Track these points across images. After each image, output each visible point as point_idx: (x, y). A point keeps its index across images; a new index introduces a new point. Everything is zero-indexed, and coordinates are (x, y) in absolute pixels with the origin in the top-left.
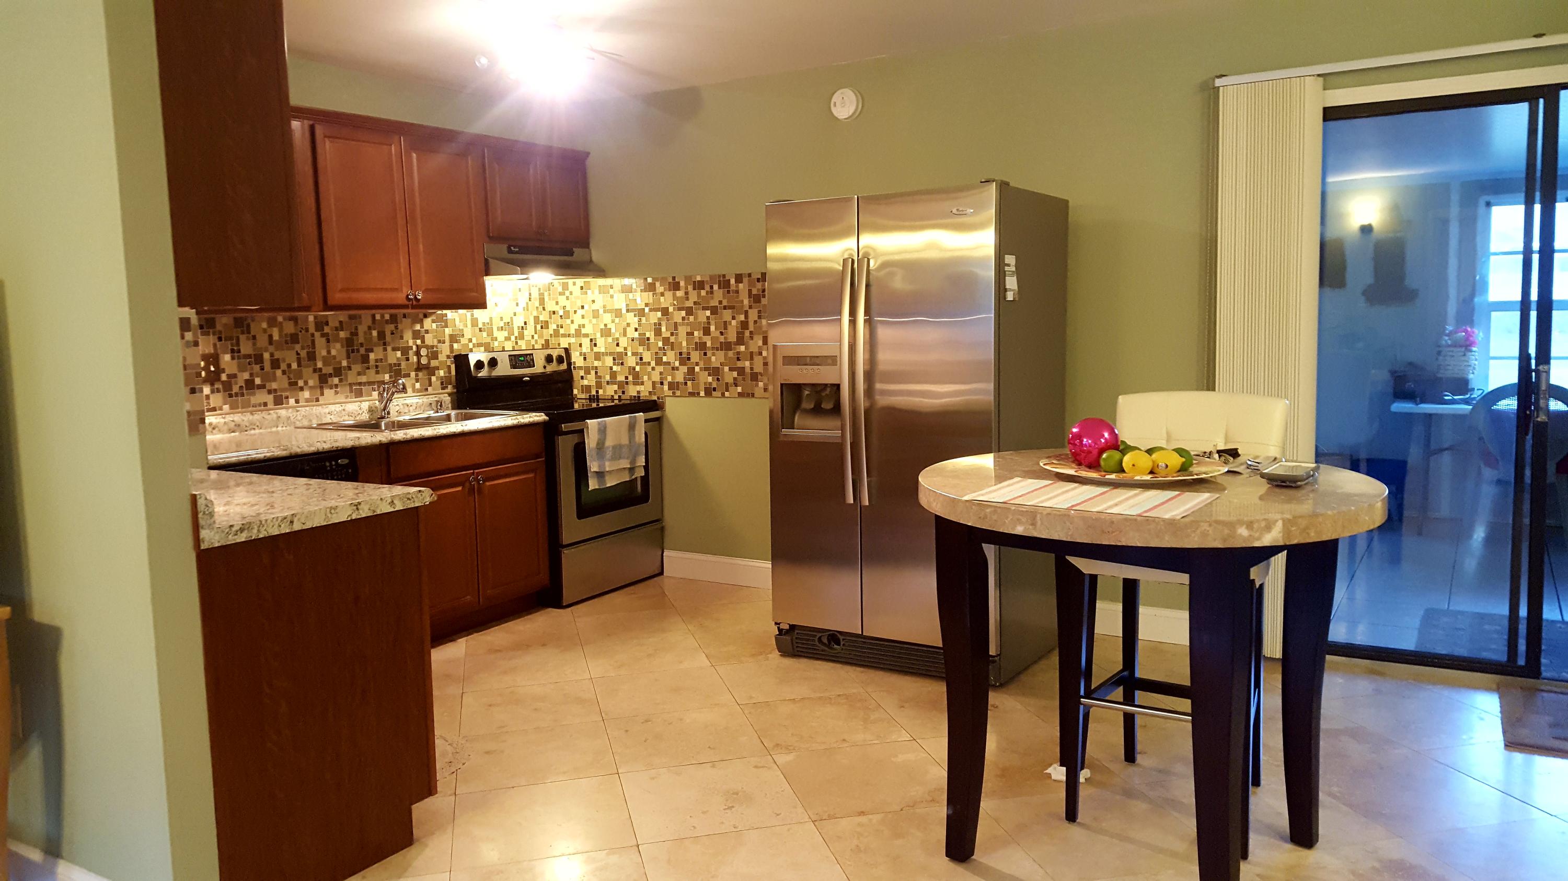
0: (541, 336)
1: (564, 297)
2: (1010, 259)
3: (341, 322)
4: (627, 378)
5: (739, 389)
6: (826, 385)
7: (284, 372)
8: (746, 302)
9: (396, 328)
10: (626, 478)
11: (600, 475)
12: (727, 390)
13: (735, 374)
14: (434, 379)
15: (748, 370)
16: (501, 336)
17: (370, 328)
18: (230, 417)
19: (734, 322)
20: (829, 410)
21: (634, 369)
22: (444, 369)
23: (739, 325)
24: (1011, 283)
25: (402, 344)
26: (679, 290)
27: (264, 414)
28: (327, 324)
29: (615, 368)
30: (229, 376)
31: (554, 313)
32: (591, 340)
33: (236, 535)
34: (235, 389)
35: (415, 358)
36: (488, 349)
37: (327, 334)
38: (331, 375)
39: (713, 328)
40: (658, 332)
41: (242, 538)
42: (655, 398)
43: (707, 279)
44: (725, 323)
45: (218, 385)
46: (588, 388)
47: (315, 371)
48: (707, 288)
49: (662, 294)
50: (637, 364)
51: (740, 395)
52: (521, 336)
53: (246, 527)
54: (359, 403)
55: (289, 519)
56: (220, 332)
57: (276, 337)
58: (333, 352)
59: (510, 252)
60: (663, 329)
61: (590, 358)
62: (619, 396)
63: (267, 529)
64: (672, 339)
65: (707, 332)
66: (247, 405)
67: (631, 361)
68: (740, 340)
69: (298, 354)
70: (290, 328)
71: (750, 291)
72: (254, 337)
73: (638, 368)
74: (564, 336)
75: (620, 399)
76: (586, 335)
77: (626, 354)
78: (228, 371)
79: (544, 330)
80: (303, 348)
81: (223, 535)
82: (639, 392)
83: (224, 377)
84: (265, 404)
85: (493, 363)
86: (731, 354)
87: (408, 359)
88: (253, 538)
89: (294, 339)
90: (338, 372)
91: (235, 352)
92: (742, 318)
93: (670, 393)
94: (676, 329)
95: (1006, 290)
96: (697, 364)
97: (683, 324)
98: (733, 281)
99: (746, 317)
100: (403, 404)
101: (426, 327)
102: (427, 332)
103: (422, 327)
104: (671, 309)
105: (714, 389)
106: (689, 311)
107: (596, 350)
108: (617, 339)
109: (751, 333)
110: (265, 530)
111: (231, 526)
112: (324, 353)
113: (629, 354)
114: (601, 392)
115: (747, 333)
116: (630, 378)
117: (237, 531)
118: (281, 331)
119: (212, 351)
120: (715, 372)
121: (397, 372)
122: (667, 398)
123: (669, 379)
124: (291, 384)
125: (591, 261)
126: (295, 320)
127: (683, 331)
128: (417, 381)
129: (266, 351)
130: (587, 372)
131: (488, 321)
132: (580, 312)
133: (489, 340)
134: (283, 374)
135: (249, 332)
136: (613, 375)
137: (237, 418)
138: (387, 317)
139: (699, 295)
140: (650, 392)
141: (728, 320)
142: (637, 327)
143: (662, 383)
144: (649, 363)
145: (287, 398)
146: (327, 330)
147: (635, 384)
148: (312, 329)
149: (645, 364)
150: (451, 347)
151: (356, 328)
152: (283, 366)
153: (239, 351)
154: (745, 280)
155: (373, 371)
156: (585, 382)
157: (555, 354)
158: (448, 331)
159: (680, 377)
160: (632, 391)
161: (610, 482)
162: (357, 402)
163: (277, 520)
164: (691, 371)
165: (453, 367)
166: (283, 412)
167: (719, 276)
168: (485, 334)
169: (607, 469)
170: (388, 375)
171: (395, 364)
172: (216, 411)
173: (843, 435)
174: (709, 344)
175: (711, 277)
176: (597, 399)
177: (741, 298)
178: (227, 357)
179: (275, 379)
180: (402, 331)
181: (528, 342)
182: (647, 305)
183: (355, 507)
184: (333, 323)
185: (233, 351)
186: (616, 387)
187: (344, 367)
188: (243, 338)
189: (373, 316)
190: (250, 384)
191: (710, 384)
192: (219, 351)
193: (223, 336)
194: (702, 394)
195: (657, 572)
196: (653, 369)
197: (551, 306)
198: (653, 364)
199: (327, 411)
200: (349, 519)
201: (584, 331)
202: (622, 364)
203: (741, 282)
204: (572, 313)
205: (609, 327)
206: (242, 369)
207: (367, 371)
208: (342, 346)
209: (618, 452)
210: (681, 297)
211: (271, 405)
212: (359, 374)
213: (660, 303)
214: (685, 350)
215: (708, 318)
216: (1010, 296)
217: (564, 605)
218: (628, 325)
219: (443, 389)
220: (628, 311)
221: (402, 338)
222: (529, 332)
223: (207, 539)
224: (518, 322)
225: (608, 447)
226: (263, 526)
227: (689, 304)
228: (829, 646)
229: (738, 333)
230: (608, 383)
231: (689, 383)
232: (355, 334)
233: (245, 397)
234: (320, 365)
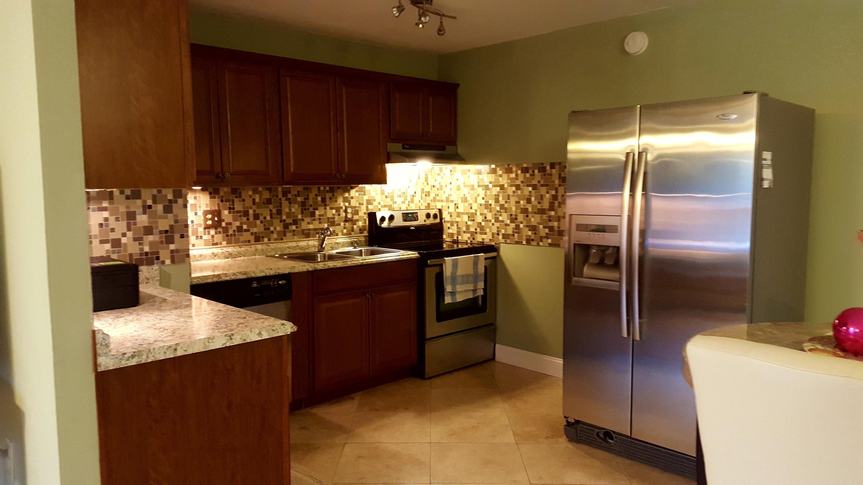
0: (425, 201)
1: (440, 177)
2: (767, 155)
3: (298, 191)
4: (476, 229)
5: (550, 241)
6: (608, 247)
7: (262, 222)
8: (557, 182)
9: (333, 195)
10: (470, 296)
11: (453, 293)
12: (541, 241)
13: (547, 230)
14: (355, 227)
15: (556, 229)
16: (399, 200)
17: (316, 195)
18: (226, 249)
19: (548, 196)
20: (611, 265)
21: (481, 223)
22: (362, 222)
23: (551, 198)
24: (768, 174)
25: (336, 205)
26: (512, 173)
27: (248, 248)
28: (290, 192)
29: (469, 223)
30: (227, 224)
31: (434, 186)
32: (455, 204)
33: (128, 360)
34: (231, 232)
35: (344, 214)
36: (390, 208)
37: (289, 199)
38: (291, 224)
39: (533, 199)
40: (497, 201)
41: (133, 362)
42: (493, 243)
43: (531, 166)
44: (542, 196)
45: (220, 230)
46: (452, 235)
47: (281, 221)
48: (531, 172)
49: (501, 176)
50: (483, 221)
51: (550, 245)
52: (412, 201)
53: (137, 354)
54: (307, 241)
55: (173, 347)
56: (222, 197)
57: (257, 200)
58: (293, 210)
59: (404, 148)
60: (501, 198)
61: (454, 215)
62: (471, 241)
63: (155, 355)
64: (506, 205)
65: (529, 201)
66: (237, 241)
67: (479, 219)
68: (552, 208)
69: (271, 211)
70: (266, 195)
71: (560, 174)
72: (244, 200)
73: (483, 224)
74: (439, 201)
75: (471, 243)
76: (452, 201)
77: (476, 214)
78: (226, 221)
79: (427, 197)
80: (274, 207)
81: (117, 361)
82: (483, 239)
83: (224, 224)
84: (249, 241)
85: (392, 218)
86: (545, 217)
87: (339, 215)
88: (143, 362)
89: (269, 201)
90: (295, 222)
91: (231, 209)
92: (553, 192)
93: (503, 241)
94: (509, 199)
95: (762, 180)
96: (522, 223)
97: (513, 196)
98: (548, 168)
99: (557, 192)
100: (335, 243)
101: (352, 195)
102: (352, 198)
103: (349, 195)
104: (506, 186)
105: (533, 240)
106: (518, 187)
107: (458, 210)
108: (471, 204)
109: (559, 203)
110: (153, 356)
111: (124, 354)
112: (287, 210)
113: (478, 214)
114: (460, 238)
115: (556, 203)
116: (478, 230)
117: (129, 357)
118: (261, 197)
119: (217, 208)
120: (533, 228)
121: (332, 222)
122: (501, 244)
123: (503, 231)
124: (265, 229)
125: (457, 154)
126: (269, 189)
127: (513, 200)
128: (345, 228)
129: (251, 208)
130: (452, 225)
131: (392, 192)
132: (449, 186)
133: (391, 203)
134: (261, 223)
135: (240, 197)
136: (468, 227)
137: (230, 249)
138: (328, 188)
139: (525, 177)
140: (490, 240)
141: (543, 194)
142: (484, 197)
143: (498, 234)
144: (490, 221)
145: (263, 237)
146: (289, 196)
147: (481, 233)
148: (280, 196)
149: (487, 221)
150: (367, 207)
151: (308, 195)
152: (261, 218)
153: (234, 209)
154: (557, 167)
155: (316, 222)
156: (451, 231)
157: (432, 212)
158: (365, 198)
159: (510, 231)
160: (479, 238)
161: (460, 298)
162: (306, 240)
163: (163, 349)
164: (517, 227)
165: (367, 219)
166: (259, 247)
167: (539, 164)
168: (388, 200)
169: (458, 290)
170: (327, 224)
171: (331, 217)
172: (217, 245)
173: (620, 286)
174: (530, 210)
175: (533, 164)
176: (456, 242)
177: (553, 180)
178: (226, 212)
179: (256, 226)
180: (336, 198)
181: (416, 204)
182: (490, 183)
183: (229, 338)
184: (294, 192)
185: (230, 208)
186: (469, 235)
187: (300, 219)
188: (236, 200)
189: (319, 188)
190: (240, 229)
191: (530, 236)
192: (221, 209)
193: (224, 199)
194: (524, 242)
195: (491, 358)
196: (493, 224)
197: (431, 182)
198: (493, 221)
199: (287, 246)
200: (224, 346)
201: (451, 198)
202: (474, 220)
203: (554, 168)
204: (444, 187)
205: (466, 196)
206: (235, 220)
207: (314, 221)
208: (299, 207)
209: (466, 279)
210: (513, 178)
211: (253, 242)
212: (309, 223)
213: (499, 182)
214: (514, 213)
215: (530, 192)
216: (766, 185)
217: (426, 377)
218: (478, 195)
219: (361, 233)
220: (479, 186)
221: (336, 201)
222: (416, 199)
223: (103, 364)
224: (410, 193)
225: (459, 276)
226: (151, 353)
227: (518, 182)
228: (605, 440)
229: (550, 203)
230: (464, 232)
231: (516, 235)
232: (307, 199)
233: (237, 237)
234: (284, 217)
